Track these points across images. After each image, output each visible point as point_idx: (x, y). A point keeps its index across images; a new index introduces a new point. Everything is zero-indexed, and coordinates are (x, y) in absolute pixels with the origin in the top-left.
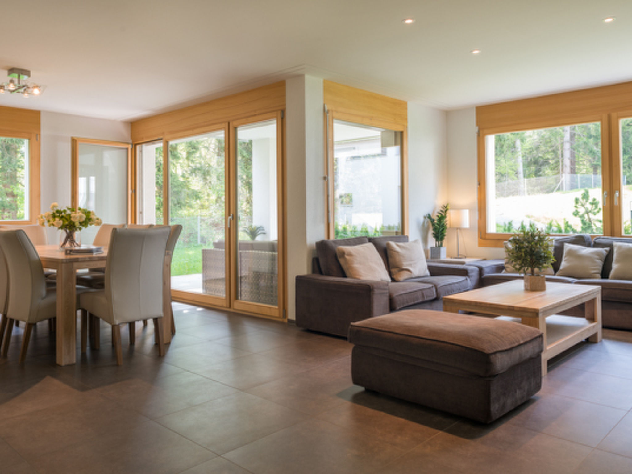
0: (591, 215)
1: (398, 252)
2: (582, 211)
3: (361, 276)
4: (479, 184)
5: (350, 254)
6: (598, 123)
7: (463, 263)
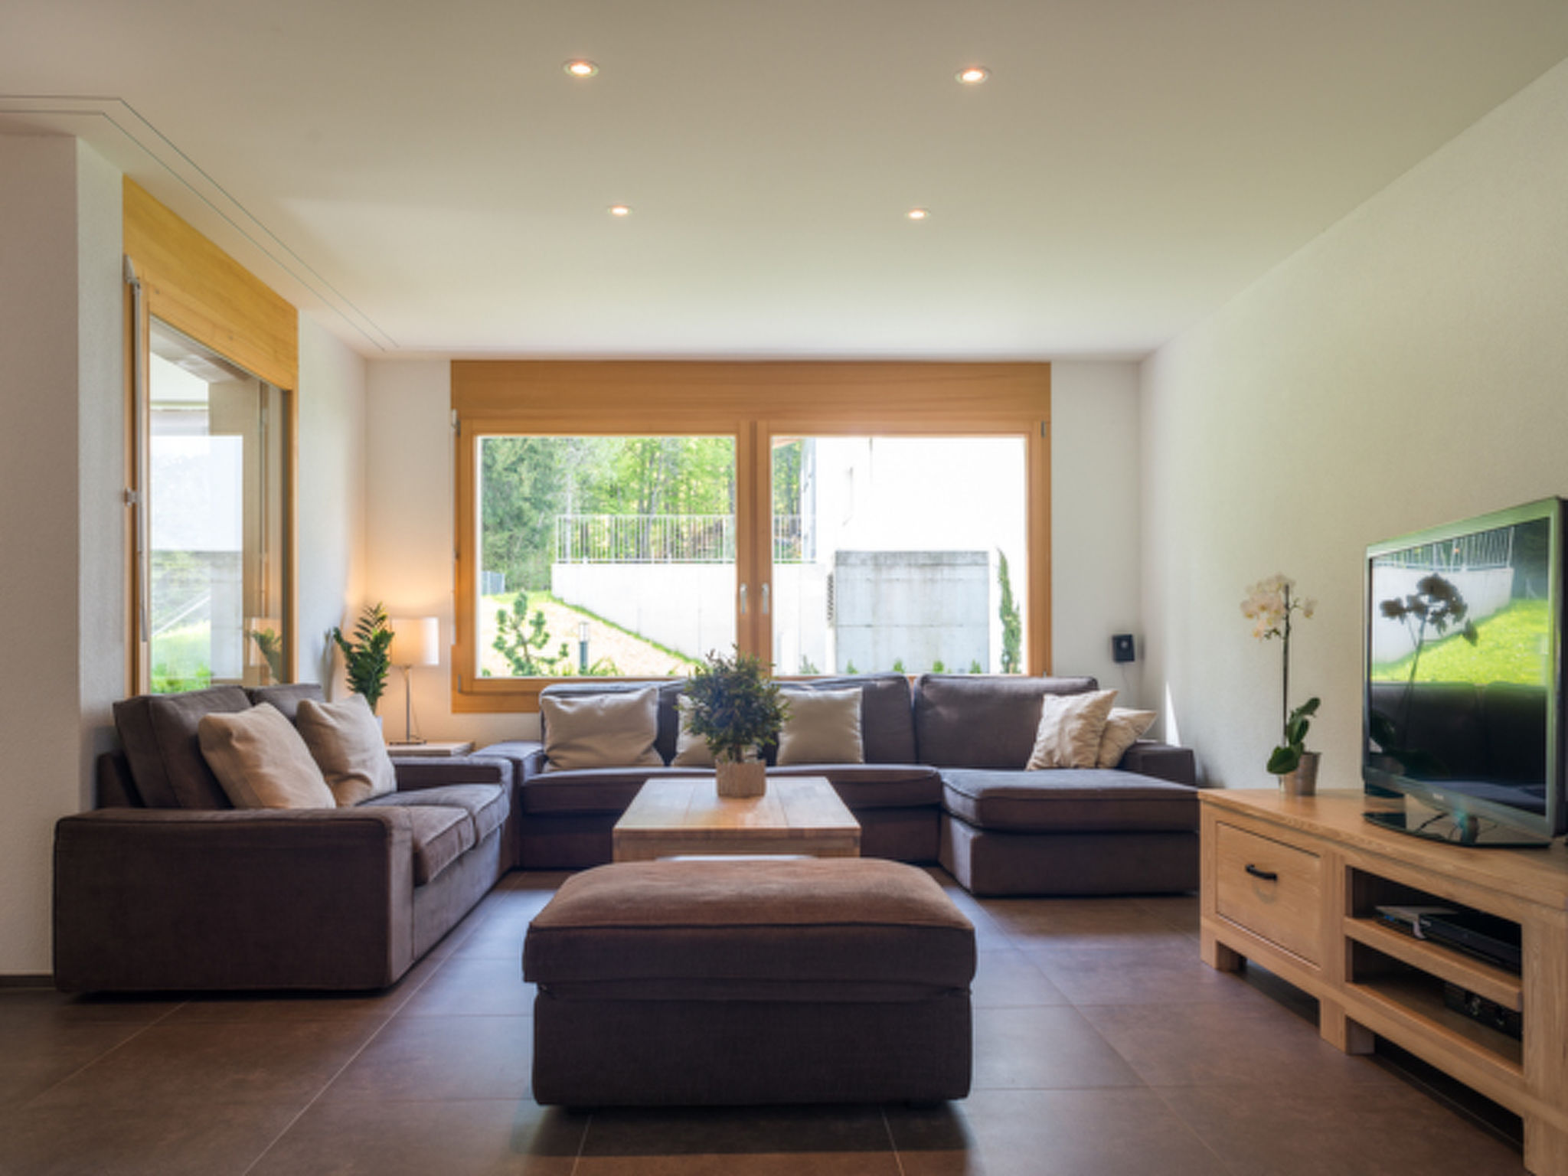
0: (532, 650)
1: (332, 729)
2: (511, 640)
3: (286, 800)
4: (458, 556)
5: (246, 738)
6: (733, 438)
7: (447, 754)
